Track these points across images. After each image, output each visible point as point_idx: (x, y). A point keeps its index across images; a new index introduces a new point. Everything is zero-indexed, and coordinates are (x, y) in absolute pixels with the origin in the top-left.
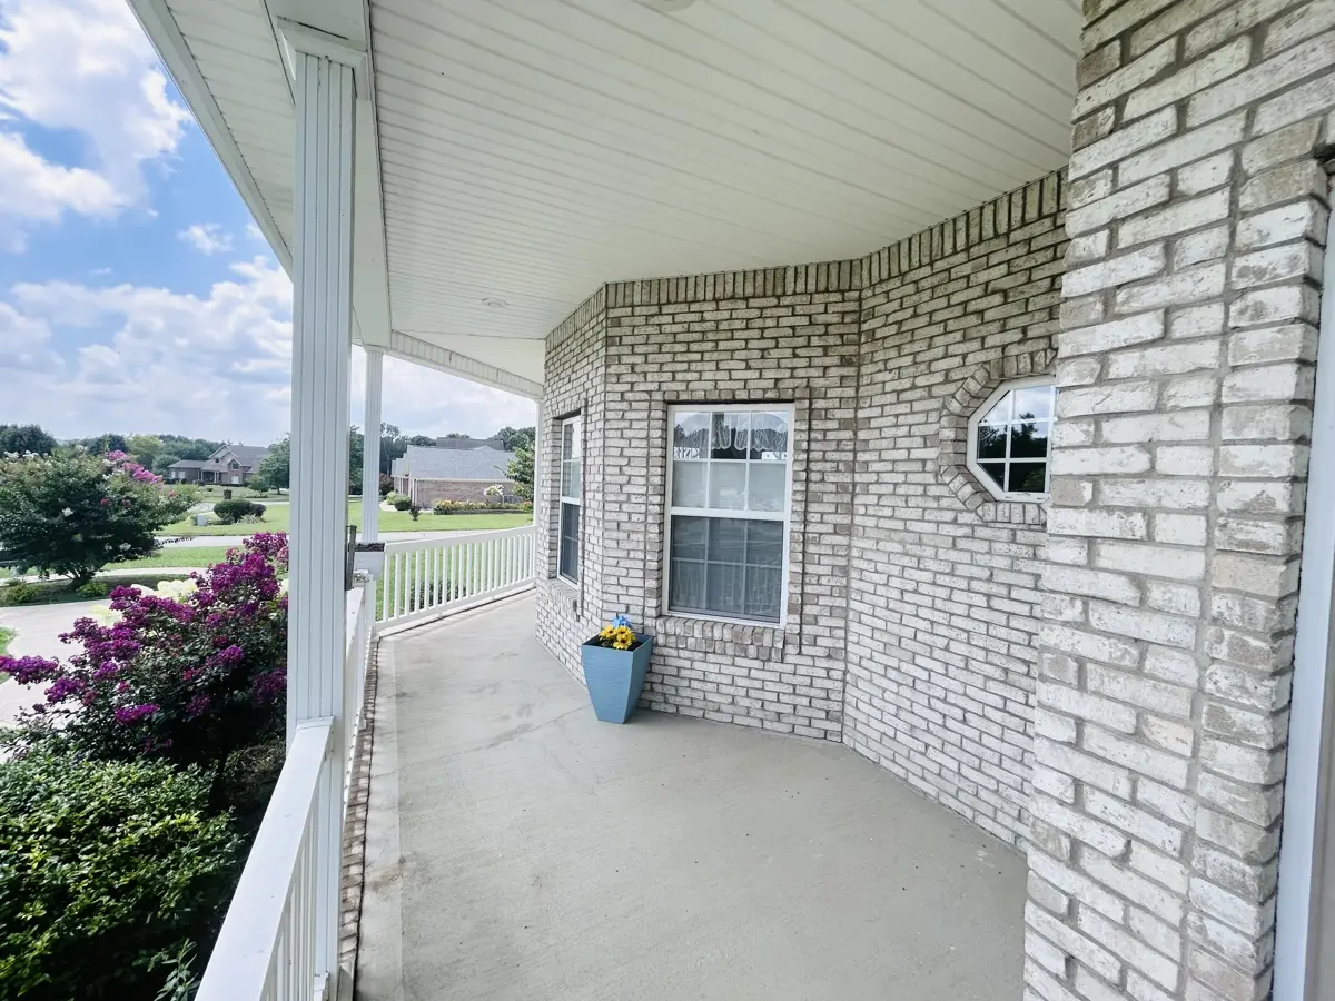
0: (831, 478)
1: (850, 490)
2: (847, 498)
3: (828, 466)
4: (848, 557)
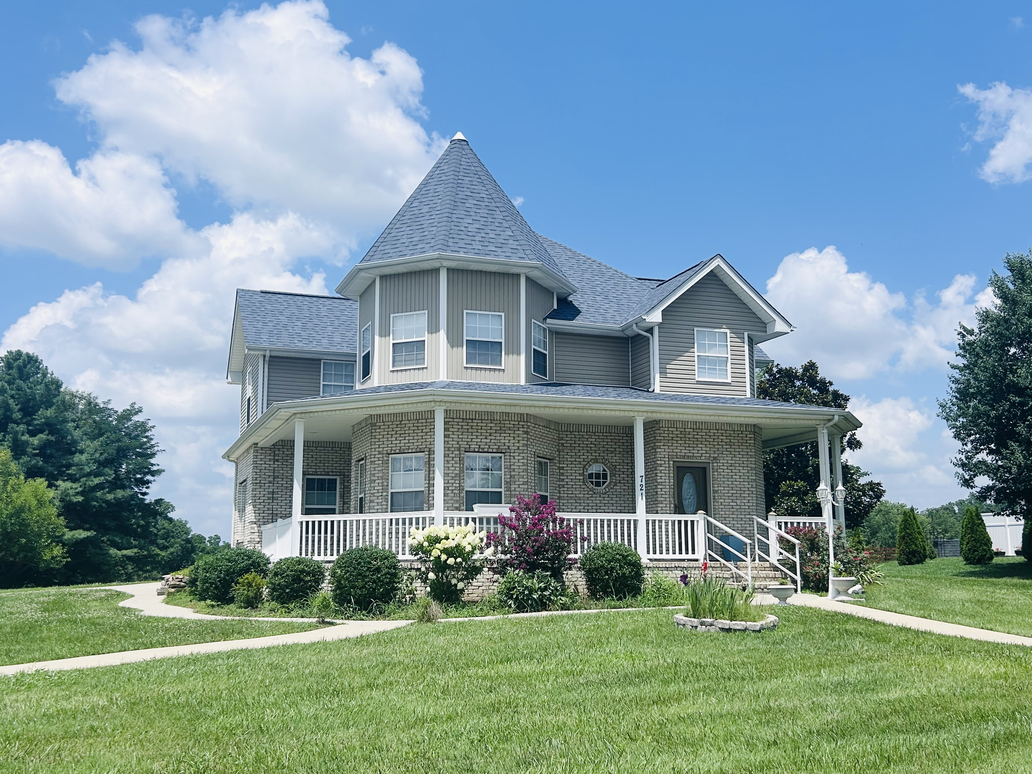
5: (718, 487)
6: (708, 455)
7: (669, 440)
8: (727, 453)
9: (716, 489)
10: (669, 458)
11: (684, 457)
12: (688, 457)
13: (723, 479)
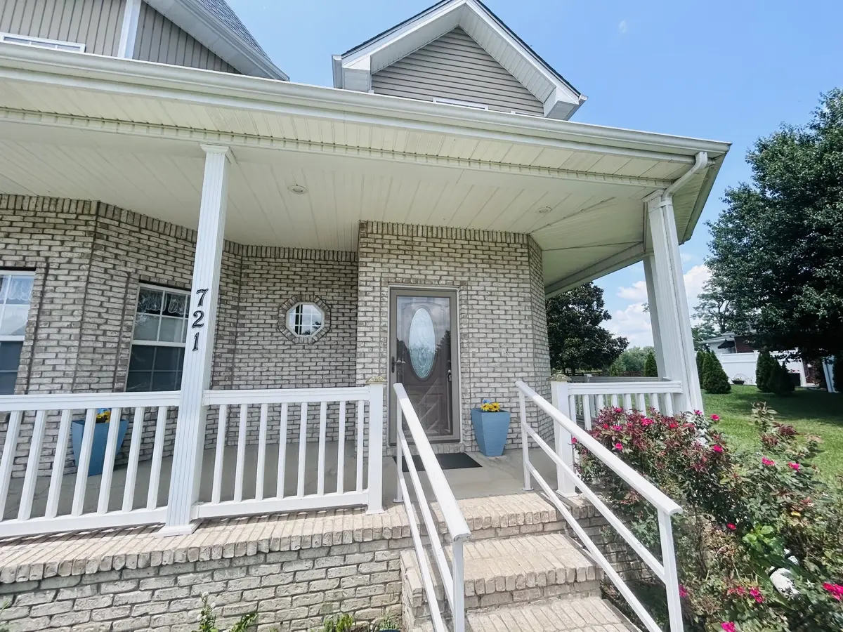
0: (227, 329)
1: (235, 334)
2: (234, 338)
3: (226, 324)
4: (233, 363)
5: (468, 328)
6: (452, 278)
7: (382, 254)
8: (484, 275)
9: (465, 331)
10: (381, 282)
11: (408, 281)
12: (417, 281)
13: (478, 316)
